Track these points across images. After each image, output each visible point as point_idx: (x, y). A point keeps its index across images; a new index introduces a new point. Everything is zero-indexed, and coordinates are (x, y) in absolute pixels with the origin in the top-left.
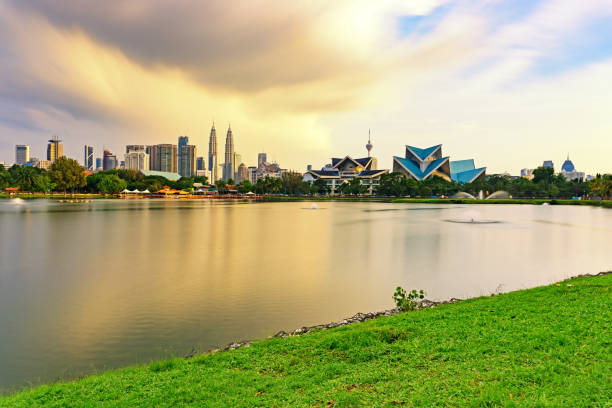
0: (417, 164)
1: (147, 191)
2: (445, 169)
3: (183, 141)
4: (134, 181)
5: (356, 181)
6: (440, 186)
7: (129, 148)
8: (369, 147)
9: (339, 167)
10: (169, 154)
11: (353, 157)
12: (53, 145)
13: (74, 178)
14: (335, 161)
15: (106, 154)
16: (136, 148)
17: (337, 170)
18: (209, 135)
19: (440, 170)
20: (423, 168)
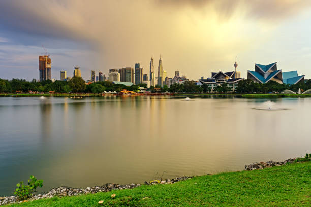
0: (262, 74)
1: (115, 92)
2: (279, 76)
3: (137, 66)
4: (109, 87)
5: (225, 85)
6: (274, 86)
7: (111, 70)
8: (236, 66)
9: (215, 77)
10: (130, 72)
11: (223, 72)
12: (76, 70)
13: (80, 86)
14: (213, 74)
15: (100, 74)
16: (114, 70)
17: (214, 79)
18: (150, 62)
19: (276, 77)
20: (266, 76)
